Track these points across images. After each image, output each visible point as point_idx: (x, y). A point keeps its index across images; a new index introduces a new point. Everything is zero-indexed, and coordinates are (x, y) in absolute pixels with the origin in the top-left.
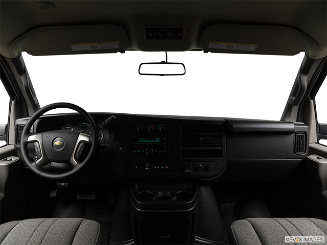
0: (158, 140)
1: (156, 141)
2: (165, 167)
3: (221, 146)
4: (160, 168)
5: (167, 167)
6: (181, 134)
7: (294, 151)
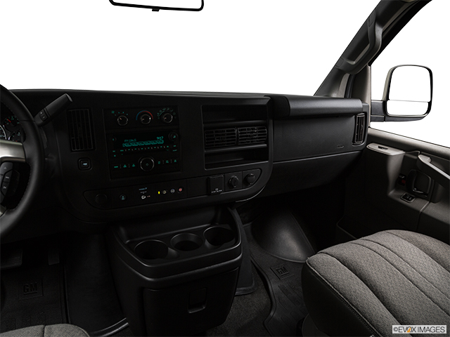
0: (160, 140)
1: (157, 142)
2: (177, 191)
3: (267, 142)
4: (169, 192)
5: (180, 190)
6: (203, 125)
7: (353, 142)
